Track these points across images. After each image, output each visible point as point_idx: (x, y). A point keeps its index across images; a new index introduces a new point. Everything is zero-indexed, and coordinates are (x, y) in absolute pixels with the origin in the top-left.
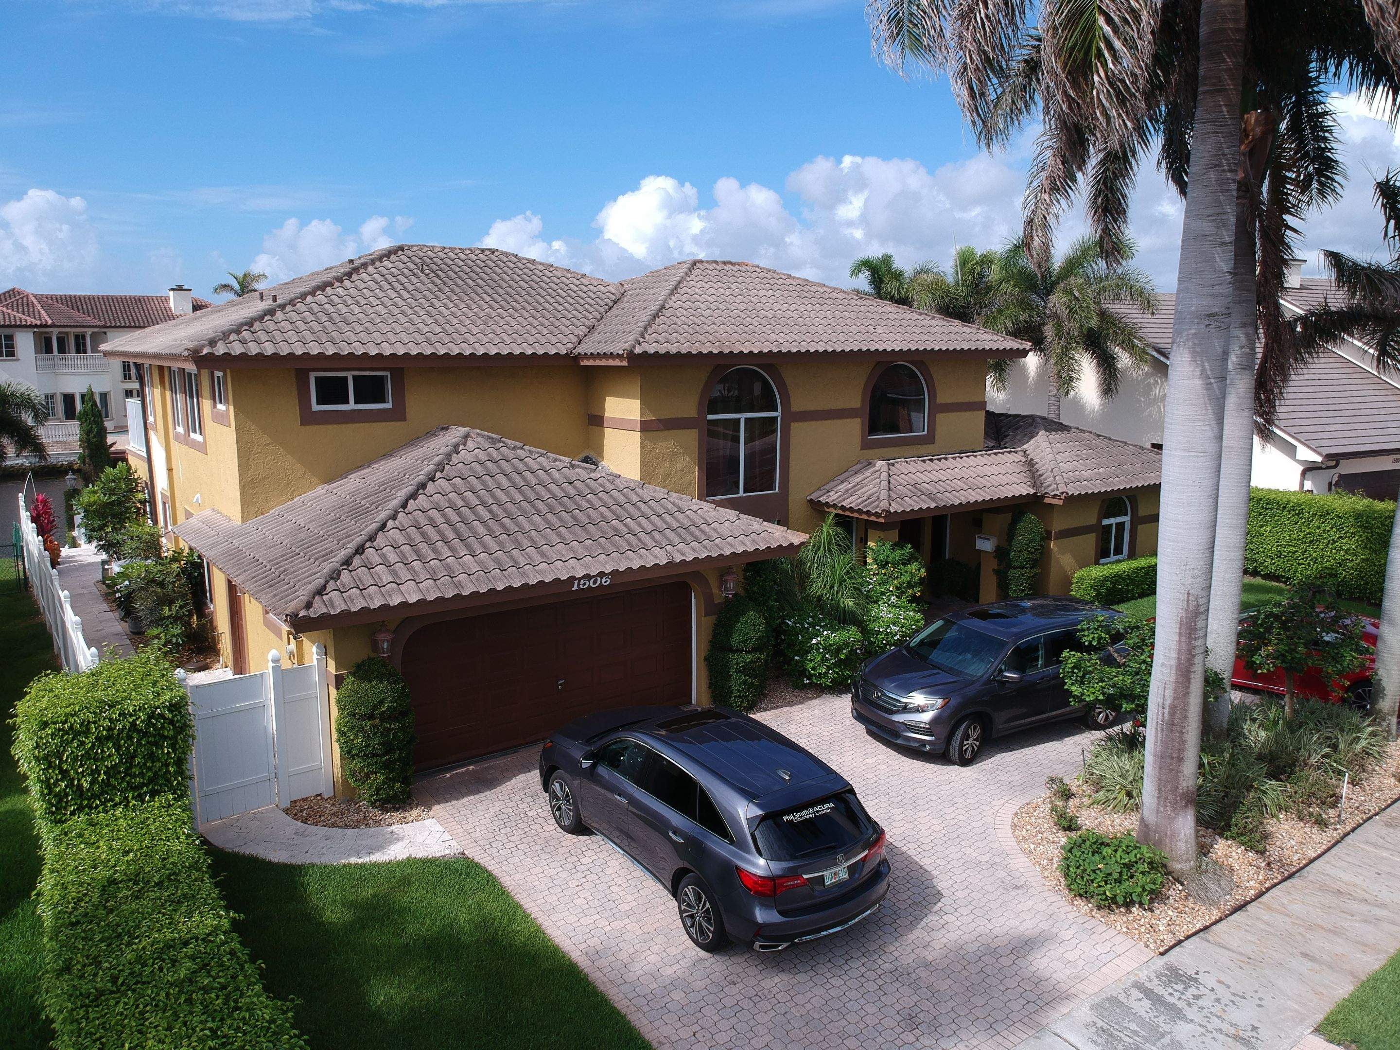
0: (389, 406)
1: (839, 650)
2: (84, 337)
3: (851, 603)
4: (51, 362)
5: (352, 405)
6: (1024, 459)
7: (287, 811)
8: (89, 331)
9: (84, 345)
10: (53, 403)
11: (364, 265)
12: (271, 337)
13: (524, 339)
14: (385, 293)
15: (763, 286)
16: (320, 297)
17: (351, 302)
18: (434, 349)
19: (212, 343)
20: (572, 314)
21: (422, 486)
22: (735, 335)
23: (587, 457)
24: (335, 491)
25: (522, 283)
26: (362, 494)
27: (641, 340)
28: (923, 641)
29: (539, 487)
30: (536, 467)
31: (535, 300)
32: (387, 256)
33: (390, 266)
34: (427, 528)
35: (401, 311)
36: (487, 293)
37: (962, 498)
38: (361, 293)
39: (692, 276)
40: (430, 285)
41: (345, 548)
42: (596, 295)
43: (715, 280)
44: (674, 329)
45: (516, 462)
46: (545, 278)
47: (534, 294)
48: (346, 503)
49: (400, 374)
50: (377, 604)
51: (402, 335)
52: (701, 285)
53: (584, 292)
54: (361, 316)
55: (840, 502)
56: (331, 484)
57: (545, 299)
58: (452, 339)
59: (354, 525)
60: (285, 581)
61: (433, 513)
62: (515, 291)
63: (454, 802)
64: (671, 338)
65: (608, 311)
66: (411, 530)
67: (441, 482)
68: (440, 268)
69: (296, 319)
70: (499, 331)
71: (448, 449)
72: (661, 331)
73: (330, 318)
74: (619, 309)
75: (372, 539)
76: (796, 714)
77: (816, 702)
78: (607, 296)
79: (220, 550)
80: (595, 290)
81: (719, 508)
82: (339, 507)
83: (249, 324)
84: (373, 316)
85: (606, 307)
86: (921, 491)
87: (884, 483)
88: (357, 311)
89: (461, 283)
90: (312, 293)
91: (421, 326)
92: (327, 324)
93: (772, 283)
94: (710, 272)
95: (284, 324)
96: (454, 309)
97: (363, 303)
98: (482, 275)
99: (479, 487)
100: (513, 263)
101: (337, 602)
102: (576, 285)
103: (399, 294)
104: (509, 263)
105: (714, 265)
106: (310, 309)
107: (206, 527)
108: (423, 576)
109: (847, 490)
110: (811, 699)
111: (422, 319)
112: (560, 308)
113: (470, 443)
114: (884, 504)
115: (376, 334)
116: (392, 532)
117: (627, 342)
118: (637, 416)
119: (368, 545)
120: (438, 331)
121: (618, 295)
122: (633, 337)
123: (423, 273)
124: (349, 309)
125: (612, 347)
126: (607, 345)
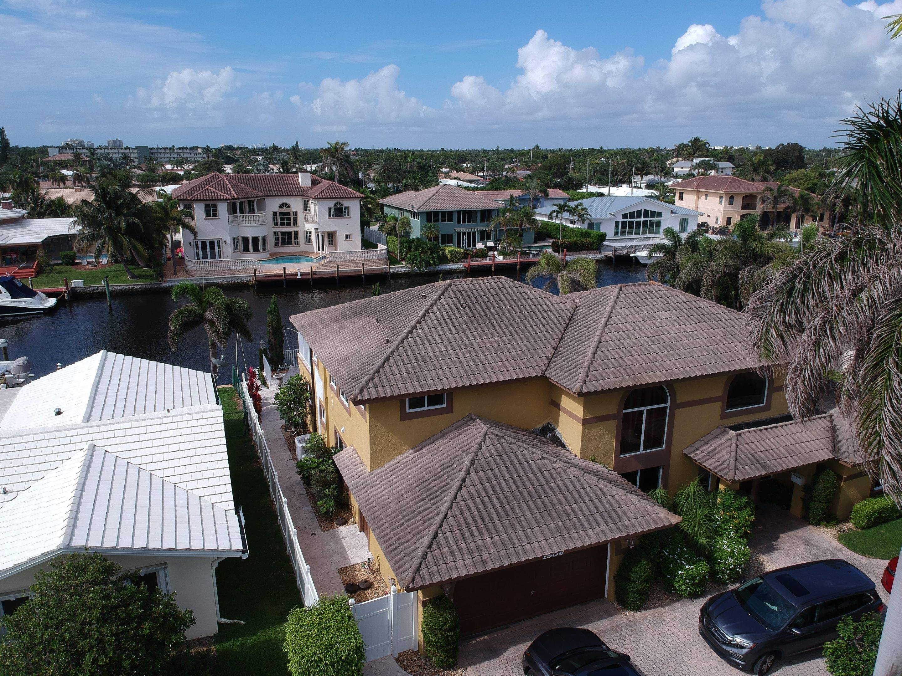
0: (444, 406)
1: (695, 578)
2: (253, 202)
3: (704, 542)
5: (426, 408)
6: (830, 425)
7: (397, 660)
8: (256, 199)
9: (253, 206)
10: (237, 242)
11: (432, 306)
12: (389, 381)
13: (518, 364)
14: (443, 330)
15: (664, 307)
16: (410, 339)
17: (426, 342)
18: (470, 380)
19: (361, 391)
20: (544, 336)
21: (464, 480)
22: (644, 365)
23: (549, 424)
24: (417, 462)
25: (516, 308)
26: (432, 474)
27: (587, 379)
28: (746, 588)
29: (524, 477)
30: (523, 460)
31: (523, 324)
32: (443, 294)
33: (445, 303)
34: (467, 515)
35: (452, 346)
36: (497, 322)
37: (784, 465)
38: (431, 332)
39: (619, 303)
40: (466, 319)
41: (427, 530)
42: (559, 313)
43: (633, 305)
44: (606, 364)
45: (511, 455)
46: (529, 301)
47: (523, 318)
48: (424, 479)
49: (451, 392)
50: (446, 578)
51: (453, 370)
52: (624, 311)
53: (551, 311)
54: (431, 354)
55: (704, 462)
56: (415, 452)
57: (529, 323)
58: (479, 370)
59: (431, 507)
60: (399, 549)
61: (470, 502)
62: (513, 317)
63: (478, 666)
64: (604, 375)
65: (565, 330)
66: (460, 517)
67: (473, 475)
68: (471, 300)
69: (400, 362)
70: (504, 359)
71: (476, 447)
72: (598, 367)
73: (416, 359)
74: (573, 331)
75: (441, 526)
76: (666, 615)
77: (678, 605)
78: (565, 313)
79: (362, 496)
80: (558, 308)
81: (629, 495)
82: (421, 483)
83: (378, 371)
84: (438, 353)
85: (565, 325)
86: (757, 460)
87: (733, 454)
88: (430, 350)
89: (482, 313)
90: (406, 337)
91: (462, 359)
92: (415, 364)
93: (670, 302)
94: (630, 296)
95: (394, 368)
96: (479, 341)
97: (432, 342)
98: (494, 303)
99: (493, 479)
100: (511, 288)
101: (427, 577)
102: (547, 305)
103: (450, 330)
104: (509, 289)
105: (633, 287)
106: (406, 351)
107: (351, 466)
108: (467, 556)
109: (709, 452)
110: (675, 601)
111: (463, 353)
112: (537, 330)
113: (487, 440)
114: (731, 473)
115: (440, 371)
116: (450, 519)
117: (578, 381)
118: (581, 416)
119: (439, 531)
120: (472, 363)
121: (572, 312)
122: (581, 377)
123: (462, 307)
124: (426, 349)
125: (569, 382)
126: (566, 377)
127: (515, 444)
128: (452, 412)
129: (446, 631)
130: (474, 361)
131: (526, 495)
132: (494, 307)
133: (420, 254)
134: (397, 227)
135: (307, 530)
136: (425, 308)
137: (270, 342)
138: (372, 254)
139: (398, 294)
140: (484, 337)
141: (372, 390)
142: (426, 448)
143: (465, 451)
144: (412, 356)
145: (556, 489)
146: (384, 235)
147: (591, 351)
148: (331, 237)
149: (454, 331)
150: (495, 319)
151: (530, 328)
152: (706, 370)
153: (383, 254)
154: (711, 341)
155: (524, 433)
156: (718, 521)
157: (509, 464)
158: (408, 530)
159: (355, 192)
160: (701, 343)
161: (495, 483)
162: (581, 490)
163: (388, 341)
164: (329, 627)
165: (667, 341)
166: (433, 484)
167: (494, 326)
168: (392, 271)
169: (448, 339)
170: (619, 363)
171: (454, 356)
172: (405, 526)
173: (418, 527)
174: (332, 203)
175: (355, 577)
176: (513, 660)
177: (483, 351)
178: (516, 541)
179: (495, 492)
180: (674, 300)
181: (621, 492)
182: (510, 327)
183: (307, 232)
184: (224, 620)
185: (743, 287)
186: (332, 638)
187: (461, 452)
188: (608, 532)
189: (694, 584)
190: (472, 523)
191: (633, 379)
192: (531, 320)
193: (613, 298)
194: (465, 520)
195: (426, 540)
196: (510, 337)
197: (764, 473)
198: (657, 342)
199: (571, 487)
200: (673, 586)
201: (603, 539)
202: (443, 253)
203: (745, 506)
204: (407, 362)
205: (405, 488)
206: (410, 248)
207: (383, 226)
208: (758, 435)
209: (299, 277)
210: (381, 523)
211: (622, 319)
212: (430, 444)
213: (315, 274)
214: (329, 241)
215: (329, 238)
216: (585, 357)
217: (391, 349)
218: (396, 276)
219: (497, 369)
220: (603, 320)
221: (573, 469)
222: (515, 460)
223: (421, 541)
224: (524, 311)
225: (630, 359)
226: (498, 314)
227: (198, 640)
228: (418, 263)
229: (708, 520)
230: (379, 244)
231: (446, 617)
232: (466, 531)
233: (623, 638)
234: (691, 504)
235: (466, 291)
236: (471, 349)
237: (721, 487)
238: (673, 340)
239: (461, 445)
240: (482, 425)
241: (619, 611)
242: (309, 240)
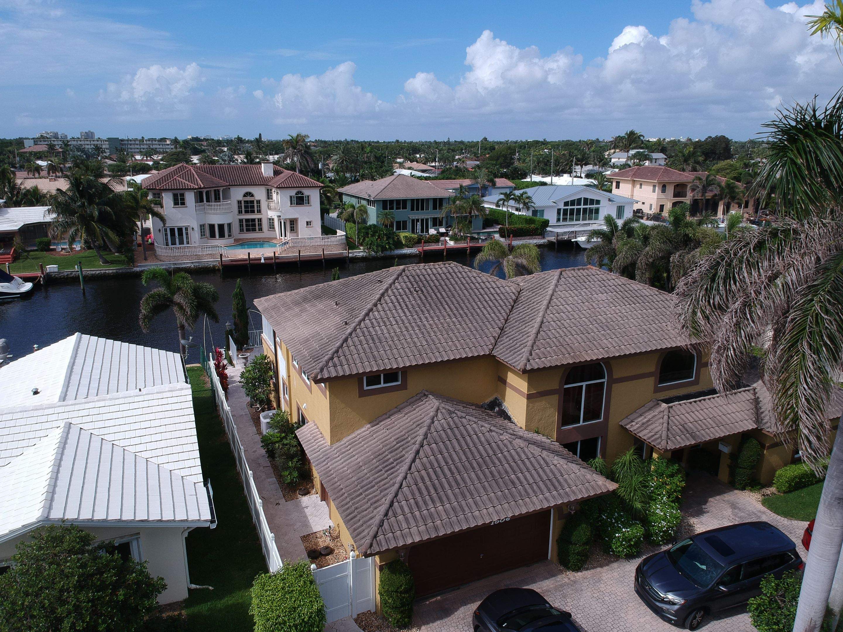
0: (399, 383)
1: (631, 540)
2: (218, 191)
3: (640, 507)
4: (203, 207)
5: (382, 385)
6: (753, 397)
7: (356, 620)
8: (221, 189)
9: (219, 195)
10: (204, 229)
11: (387, 290)
12: (347, 360)
13: (467, 344)
14: (398, 313)
15: (601, 289)
16: (367, 321)
17: (382, 324)
18: (423, 359)
19: (322, 370)
20: (491, 317)
21: (418, 452)
22: (583, 344)
23: (496, 398)
24: (374, 436)
25: (465, 292)
26: (388, 447)
27: (530, 358)
28: (677, 549)
29: (473, 449)
30: (472, 433)
31: (472, 306)
32: (397, 278)
33: (399, 287)
34: (421, 485)
35: (406, 327)
36: (447, 304)
37: (711, 435)
38: (386, 314)
39: (559, 287)
40: (419, 302)
41: (384, 499)
42: (504, 296)
43: (573, 289)
44: (548, 343)
45: (462, 428)
46: (477, 285)
47: (471, 300)
48: (381, 452)
49: (405, 370)
50: (401, 544)
51: (407, 350)
52: (564, 294)
53: (498, 294)
54: (387, 335)
55: (638, 433)
56: (372, 427)
57: (477, 305)
58: (431, 349)
59: (387, 478)
60: (358, 518)
61: (423, 473)
62: (462, 300)
63: (431, 625)
64: (546, 353)
65: (511, 312)
66: (414, 487)
67: (426, 447)
68: (423, 284)
69: (357, 343)
70: (454, 339)
71: (429, 421)
72: (541, 346)
73: (373, 339)
74: (517, 313)
75: (396, 495)
76: (604, 574)
77: (615, 565)
78: (511, 296)
79: (322, 468)
80: (504, 291)
81: (569, 463)
82: (378, 455)
83: (337, 351)
84: (393, 334)
85: (510, 307)
86: (687, 430)
87: (665, 425)
88: (385, 331)
89: (434, 297)
90: (364, 320)
91: (416, 340)
92: (372, 345)
93: (606, 285)
94: (570, 280)
95: (352, 348)
96: (431, 322)
97: (388, 323)
98: (445, 287)
99: (444, 451)
100: (460, 273)
101: (384, 543)
102: (494, 289)
103: (404, 312)
104: (458, 274)
105: (572, 272)
106: (363, 333)
107: (313, 440)
108: (421, 523)
109: (643, 424)
110: (613, 562)
111: (416, 334)
112: (485, 312)
113: (439, 415)
114: (664, 443)
115: (395, 351)
116: (405, 489)
117: (522, 359)
118: (526, 391)
119: (395, 500)
120: (424, 343)
121: (517, 294)
122: (525, 355)
123: (415, 290)
124: (382, 330)
125: (514, 360)
126: (511, 356)
127: (465, 418)
128: (406, 389)
129: (401, 593)
130: (427, 341)
131: (475, 465)
132: (445, 291)
133: (377, 239)
134: (355, 214)
135: (271, 500)
136: (381, 292)
137: (235, 324)
138: (332, 240)
139: (356, 279)
140: (436, 319)
141: (332, 369)
142: (382, 423)
143: (419, 425)
144: (368, 337)
145: (503, 459)
146: (343, 222)
147: (534, 331)
148: (293, 224)
149: (408, 314)
150: (446, 301)
151: (478, 310)
152: (639, 348)
153: (342, 239)
154: (644, 320)
155: (474, 407)
156: (652, 487)
157: (459, 437)
158: (366, 500)
159: (315, 182)
160: (635, 323)
161: (446, 455)
162: (526, 460)
163: (346, 323)
164: (292, 591)
165: (604, 321)
166: (389, 456)
167: (444, 308)
168: (350, 255)
169: (402, 320)
170: (560, 342)
171: (408, 337)
172: (363, 496)
173: (375, 496)
174: (293, 192)
175: (316, 544)
176: (463, 619)
177: (434, 332)
178: (466, 509)
179: (447, 463)
180: (610, 283)
181: (562, 462)
182: (460, 309)
183: (270, 219)
184: (193, 586)
185: (675, 271)
186: (295, 601)
187: (415, 426)
188: (550, 498)
189: (630, 546)
190: (425, 493)
191: (573, 357)
192: (479, 303)
193: (554, 282)
194: (419, 489)
195: (382, 509)
196: (460, 319)
197: (693, 442)
198: (595, 322)
199: (516, 457)
200: (611, 547)
201: (546, 505)
202: (398, 239)
203: (676, 473)
204: (364, 342)
205: (362, 460)
206: (367, 234)
207: (341, 213)
208: (688, 407)
209: (263, 261)
210: (341, 493)
211: (562, 301)
212: (386, 419)
213: (278, 259)
214: (291, 227)
215: (291, 224)
216: (528, 337)
217: (349, 331)
218: (354, 260)
219: (448, 349)
220: (545, 302)
221: (518, 441)
222: (465, 432)
223: (378, 509)
224: (473, 294)
225: (570, 339)
226: (448, 297)
227: (169, 605)
228: (375, 248)
229: (642, 486)
230: (338, 231)
231: (401, 580)
232: (419, 499)
233: (564, 596)
234: (627, 472)
235: (418, 276)
236: (424, 330)
237: (655, 456)
238: (609, 320)
239: (415, 420)
240: (434, 400)
241: (561, 572)
242: (272, 226)
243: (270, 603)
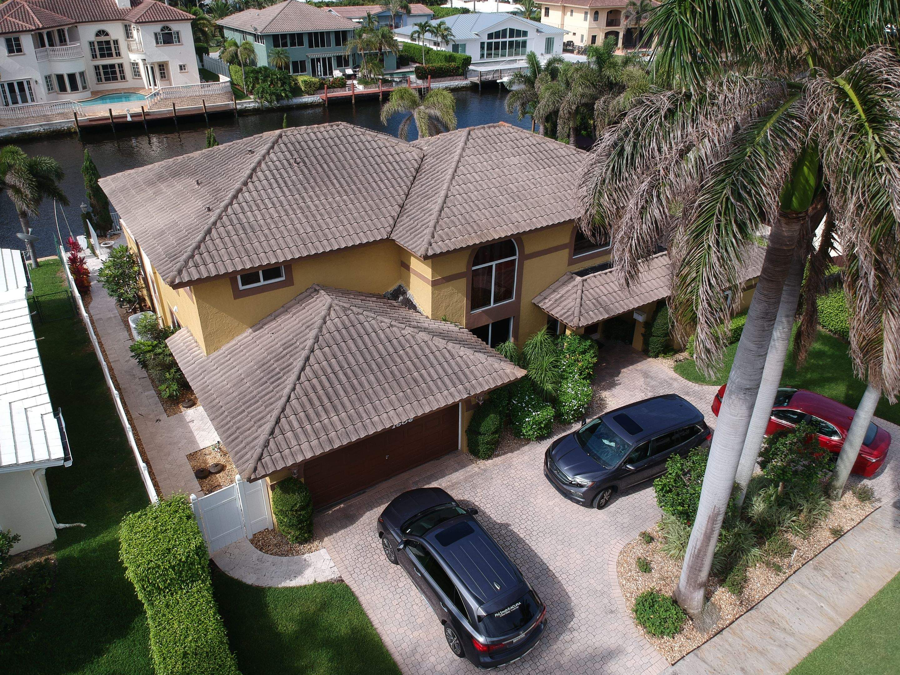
0: (283, 278)
1: (541, 422)
3: (550, 388)
4: (46, 54)
5: (262, 283)
7: (252, 541)
8: (66, 28)
10: (50, 81)
11: (259, 163)
12: (212, 257)
13: (361, 228)
14: (274, 192)
15: (513, 151)
16: (236, 206)
17: (254, 208)
18: (308, 249)
19: (180, 272)
20: (390, 192)
21: (308, 359)
22: (491, 219)
23: (400, 286)
24: (257, 342)
25: (358, 161)
26: (274, 354)
27: (432, 241)
28: (586, 429)
29: (372, 348)
30: (370, 330)
31: (366, 179)
32: (272, 147)
33: (275, 159)
34: (313, 395)
35: (285, 211)
36: (336, 178)
37: (625, 307)
38: (260, 195)
39: (467, 150)
40: (301, 177)
41: (269, 415)
42: (405, 164)
43: (482, 152)
44: (453, 222)
45: (359, 326)
46: (372, 151)
47: (366, 172)
48: (265, 361)
49: (289, 265)
50: (290, 463)
51: (288, 239)
52: (472, 159)
53: (397, 163)
54: (262, 222)
55: (551, 310)
56: (254, 331)
57: (372, 177)
58: (318, 237)
59: (273, 391)
60: (240, 439)
61: (315, 381)
62: (354, 172)
63: (334, 535)
64: (450, 234)
65: (412, 184)
66: (304, 399)
67: (317, 352)
68: (306, 153)
69: (224, 234)
70: (346, 222)
71: (320, 321)
72: (444, 226)
73: (244, 229)
74: (420, 185)
75: (283, 410)
76: (515, 459)
77: (526, 448)
78: (412, 164)
79: (199, 384)
80: (404, 159)
81: (476, 354)
82: (262, 365)
83: (198, 247)
84: (269, 220)
85: (411, 178)
86: (600, 304)
87: (578, 300)
88: (259, 217)
89: (319, 169)
90: (231, 204)
91: (298, 226)
92: (243, 236)
93: (520, 145)
94: (479, 141)
95: (218, 241)
96: (317, 202)
97: (262, 207)
98: (333, 155)
99: (339, 354)
100: (352, 136)
101: (270, 464)
102: (392, 155)
103: (283, 191)
104: (349, 138)
105: (482, 130)
106: (231, 221)
107: (186, 351)
108: (313, 437)
109: (556, 300)
110: (524, 445)
111: (298, 219)
112: (382, 186)
113: (333, 313)
114: (576, 320)
115: (273, 242)
116: (294, 402)
117: (423, 243)
118: (430, 278)
119: (282, 416)
120: (309, 229)
121: (419, 161)
122: (427, 238)
123: (295, 162)
124: (254, 216)
125: (415, 245)
126: (412, 239)
127: (362, 314)
128: (293, 284)
129: (296, 511)
130: (312, 227)
131: (374, 366)
132: (333, 161)
133: (269, 86)
134: (239, 55)
135: (151, 417)
136: (252, 166)
137: (92, 205)
138: (213, 88)
139: (222, 149)
140: (322, 198)
141: (193, 270)
142: (266, 327)
143: (308, 327)
144: (238, 226)
145: (405, 357)
146: (225, 65)
147: (437, 208)
148: (163, 67)
149: (287, 193)
150: (334, 174)
151: (374, 184)
152: (552, 220)
153: (226, 87)
154: (559, 187)
155: (374, 299)
156: (564, 365)
157: (355, 336)
158: (249, 418)
159: (184, 13)
160: (549, 190)
161: (341, 358)
162: (430, 355)
163: (209, 210)
164: (166, 530)
165: (515, 190)
166: (275, 365)
167: (333, 184)
168: (238, 107)
169: (281, 202)
170: (466, 219)
171: (288, 222)
172: (246, 413)
173: (260, 413)
174: (157, 28)
175: (205, 462)
176: (369, 524)
177: (321, 215)
178: (364, 415)
179: (341, 367)
180: (523, 143)
181: (469, 352)
182: (352, 184)
183: (133, 64)
184: (62, 526)
185: (599, 120)
186: (169, 542)
187: (304, 328)
188: (456, 394)
189: (540, 429)
190: (317, 403)
191: (479, 236)
192: (374, 175)
193: (461, 144)
194: (310, 401)
195: (267, 427)
196: (352, 196)
197: (606, 316)
198: (505, 193)
199: (419, 352)
200: (521, 431)
201: (451, 401)
202: (296, 84)
203: (588, 349)
204: (233, 233)
205: (244, 372)
206: (257, 79)
207: (223, 53)
208: (603, 279)
209: (129, 119)
210: (220, 411)
211: (470, 169)
212: (271, 320)
213: (148, 115)
214: (161, 73)
215: (160, 70)
216: (431, 215)
217: (212, 219)
219: (338, 235)
220: (450, 171)
221: (422, 334)
222: (362, 331)
223: (263, 428)
224: (367, 163)
225: (477, 214)
226: (337, 169)
227: (35, 549)
228: (268, 97)
229: (554, 367)
230: (221, 76)
231: (296, 499)
232: (311, 412)
233: (474, 487)
234: (538, 353)
235: (299, 143)
236: (308, 213)
237: (568, 332)
238: (521, 189)
239: (304, 321)
240: (327, 297)
241: (472, 462)
242: (137, 73)
243: (140, 546)
